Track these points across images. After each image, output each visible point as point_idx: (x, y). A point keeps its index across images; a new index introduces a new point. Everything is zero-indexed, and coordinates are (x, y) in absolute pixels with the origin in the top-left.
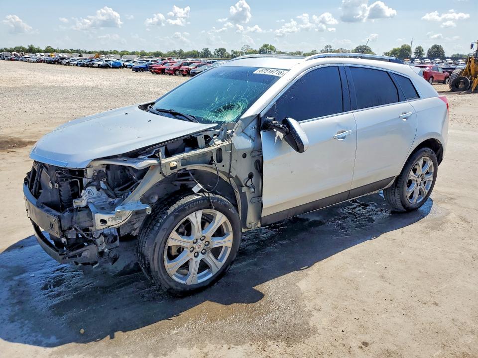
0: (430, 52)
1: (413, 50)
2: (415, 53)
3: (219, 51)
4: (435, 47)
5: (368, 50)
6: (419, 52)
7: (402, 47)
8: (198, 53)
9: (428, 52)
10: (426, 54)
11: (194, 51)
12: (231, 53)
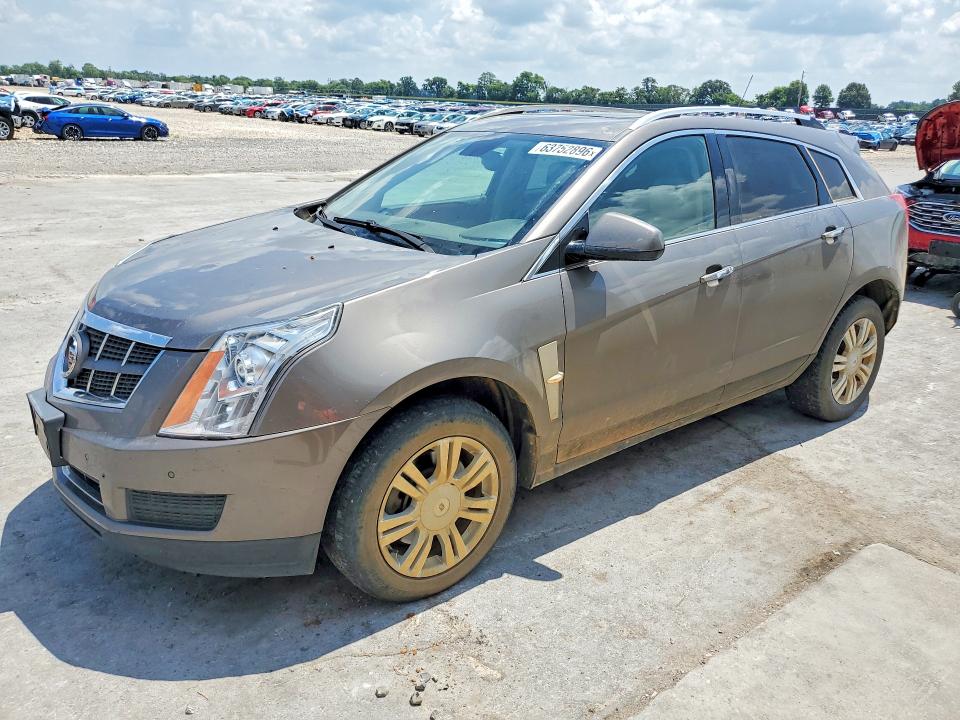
0: (845, 97)
1: (812, 91)
2: (816, 98)
3: (434, 83)
4: (852, 87)
5: (725, 89)
6: (823, 95)
7: (792, 85)
8: (392, 86)
9: (840, 97)
10: (836, 101)
11: (384, 82)
12: (456, 88)
